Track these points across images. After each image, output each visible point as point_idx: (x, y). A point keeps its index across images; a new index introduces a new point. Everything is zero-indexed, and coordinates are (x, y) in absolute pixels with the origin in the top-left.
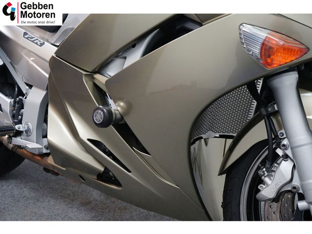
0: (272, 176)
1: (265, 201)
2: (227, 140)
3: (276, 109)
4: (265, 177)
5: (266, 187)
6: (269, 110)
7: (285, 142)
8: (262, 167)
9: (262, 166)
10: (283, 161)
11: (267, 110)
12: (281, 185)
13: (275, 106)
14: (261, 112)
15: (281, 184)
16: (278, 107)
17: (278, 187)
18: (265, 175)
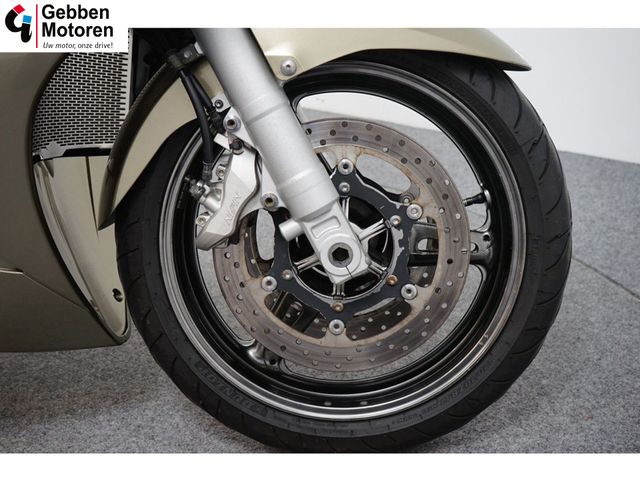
0: (219, 191)
1: (214, 247)
2: (90, 158)
3: (200, 51)
4: (206, 196)
5: (212, 218)
6: (186, 56)
7: (232, 115)
8: (193, 182)
9: (191, 179)
10: (234, 156)
11: (182, 58)
12: (240, 204)
13: (197, 45)
14: (170, 64)
15: (241, 202)
16: (202, 46)
17: (237, 209)
18: (207, 192)
